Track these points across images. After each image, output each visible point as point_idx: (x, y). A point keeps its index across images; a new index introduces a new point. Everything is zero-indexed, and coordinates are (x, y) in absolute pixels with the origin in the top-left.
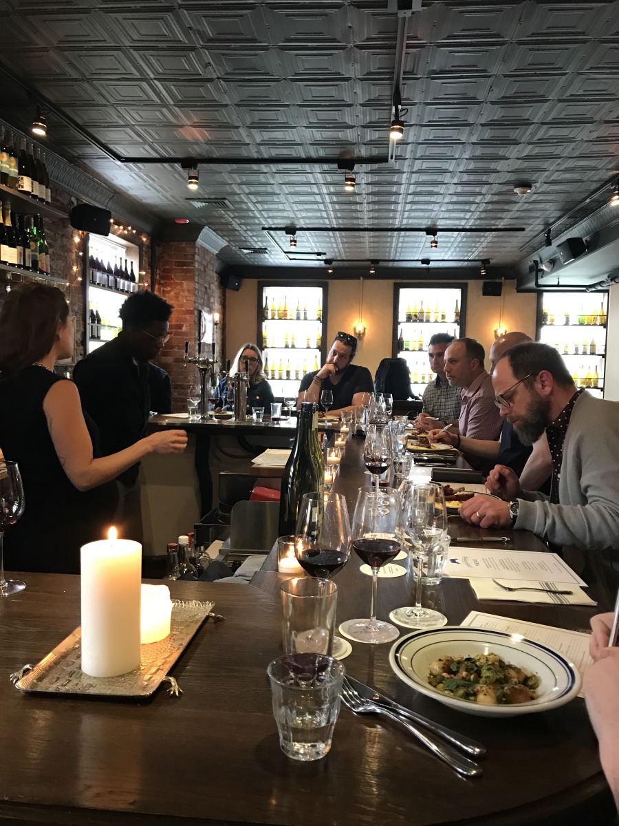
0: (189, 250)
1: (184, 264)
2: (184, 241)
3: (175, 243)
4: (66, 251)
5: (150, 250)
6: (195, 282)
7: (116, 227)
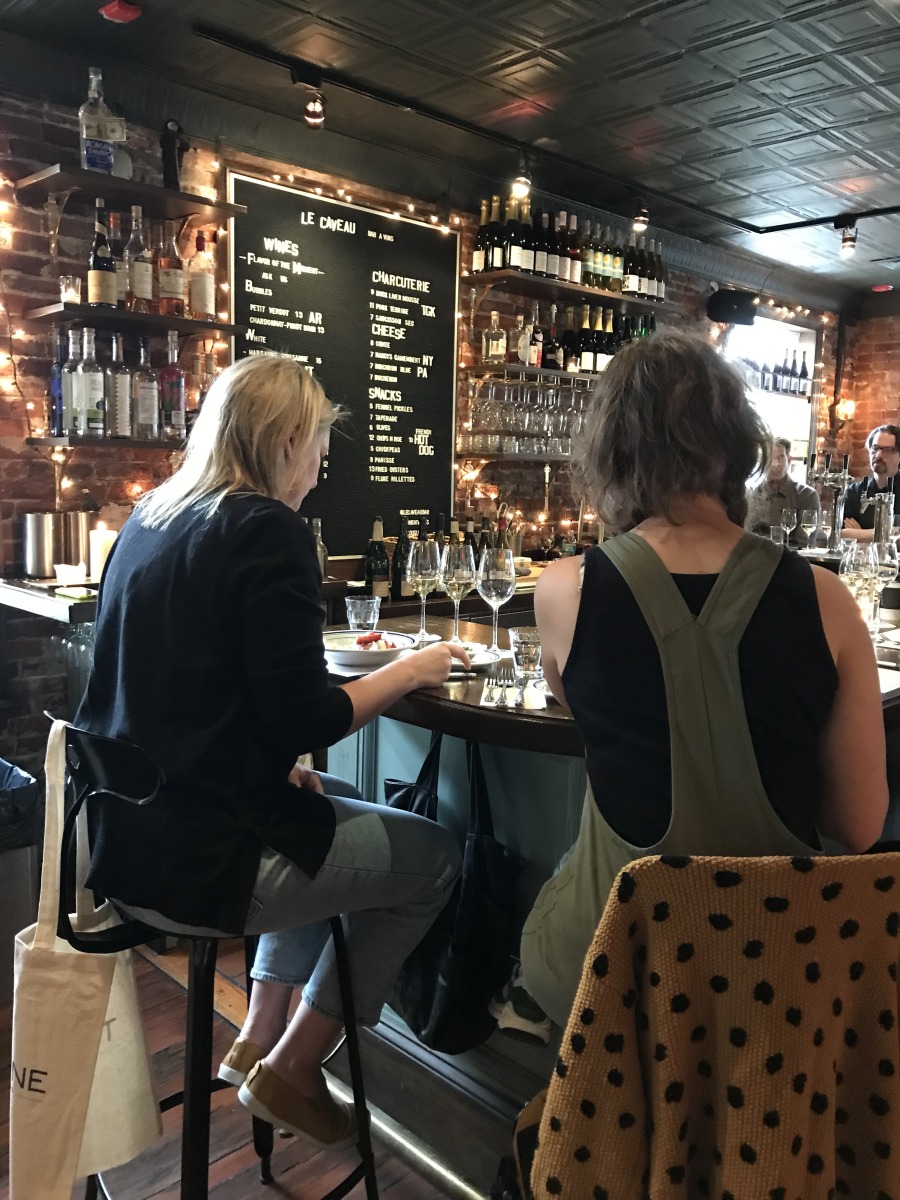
1: (889, 347)
3: (878, 319)
5: (837, 334)
7: (778, 310)
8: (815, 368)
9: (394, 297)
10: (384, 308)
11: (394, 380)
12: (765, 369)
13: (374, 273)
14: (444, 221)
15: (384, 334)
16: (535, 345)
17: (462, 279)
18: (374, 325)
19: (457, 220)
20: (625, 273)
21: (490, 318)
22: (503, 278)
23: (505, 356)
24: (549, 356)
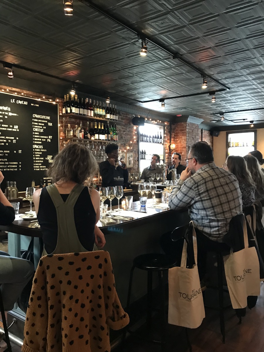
0: (185, 125)
1: (183, 130)
2: (182, 122)
3: (180, 123)
4: (131, 132)
5: (169, 127)
6: (187, 136)
7: (153, 121)
8: (164, 136)
9: (40, 121)
10: (37, 124)
11: (41, 143)
12: (150, 137)
13: (33, 115)
14: (54, 101)
15: (37, 131)
16: (81, 133)
17: (60, 116)
18: (34, 128)
19: (58, 100)
20: (106, 113)
21: (68, 125)
22: (71, 115)
23: (73, 136)
24: (86, 136)
